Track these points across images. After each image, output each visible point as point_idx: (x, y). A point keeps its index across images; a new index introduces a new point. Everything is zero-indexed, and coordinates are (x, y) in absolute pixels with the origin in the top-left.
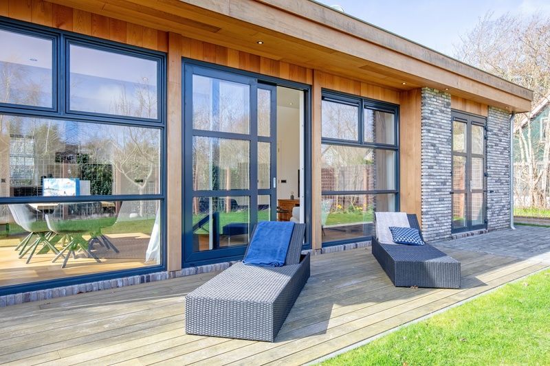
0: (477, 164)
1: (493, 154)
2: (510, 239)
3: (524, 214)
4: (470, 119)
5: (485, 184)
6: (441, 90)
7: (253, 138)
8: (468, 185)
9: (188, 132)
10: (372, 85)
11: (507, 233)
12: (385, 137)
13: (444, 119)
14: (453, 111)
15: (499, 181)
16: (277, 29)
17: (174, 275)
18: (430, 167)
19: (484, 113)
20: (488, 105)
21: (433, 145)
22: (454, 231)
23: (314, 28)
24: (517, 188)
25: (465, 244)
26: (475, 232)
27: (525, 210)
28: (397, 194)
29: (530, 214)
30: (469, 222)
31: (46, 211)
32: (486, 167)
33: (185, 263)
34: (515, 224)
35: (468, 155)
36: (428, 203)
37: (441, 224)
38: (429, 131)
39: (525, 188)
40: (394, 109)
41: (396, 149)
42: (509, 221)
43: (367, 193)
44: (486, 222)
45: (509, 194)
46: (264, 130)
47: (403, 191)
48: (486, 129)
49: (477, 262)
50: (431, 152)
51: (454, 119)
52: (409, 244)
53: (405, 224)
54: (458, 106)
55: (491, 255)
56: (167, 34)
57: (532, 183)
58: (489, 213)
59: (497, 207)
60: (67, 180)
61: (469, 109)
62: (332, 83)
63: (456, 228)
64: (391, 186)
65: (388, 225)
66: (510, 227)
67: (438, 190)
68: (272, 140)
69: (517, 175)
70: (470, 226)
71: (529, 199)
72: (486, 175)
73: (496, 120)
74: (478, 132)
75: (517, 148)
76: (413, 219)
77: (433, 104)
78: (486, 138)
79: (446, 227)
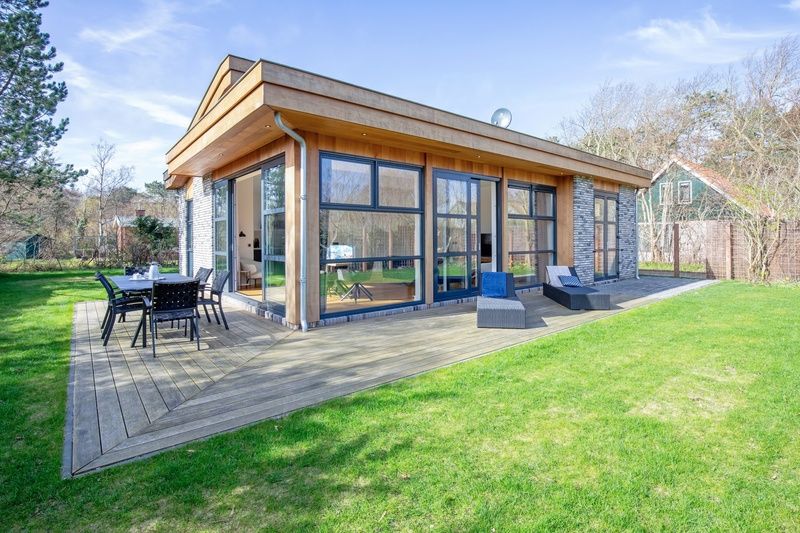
0: (612, 229)
1: (624, 221)
2: (636, 285)
3: (646, 268)
4: (607, 195)
5: (617, 244)
6: (587, 177)
7: (468, 217)
8: (605, 245)
9: (436, 215)
10: (539, 174)
11: (633, 282)
12: (545, 211)
13: (588, 197)
14: (595, 190)
15: (627, 241)
16: (495, 152)
17: (429, 306)
18: (580, 233)
19: (616, 190)
20: (620, 184)
21: (582, 217)
22: (596, 280)
23: (513, 148)
24: (641, 246)
25: (603, 288)
26: (611, 280)
27: (647, 264)
28: (555, 253)
29: (650, 268)
30: (606, 274)
31: (340, 267)
32: (618, 231)
33: (435, 300)
34: (640, 276)
35: (606, 222)
36: (579, 260)
37: (587, 275)
38: (579, 207)
39: (647, 245)
40: (553, 190)
41: (554, 219)
42: (634, 272)
43: (530, 252)
44: (618, 274)
45: (635, 251)
46: (474, 212)
47: (559, 251)
48: (618, 202)
49: (617, 298)
50: (580, 222)
51: (595, 196)
52: (573, 286)
53: (568, 273)
54: (598, 187)
55: (624, 295)
56: (425, 154)
57: (653, 241)
58: (620, 266)
59: (626, 261)
60: (345, 247)
61: (606, 188)
62: (514, 174)
63: (597, 278)
64: (550, 247)
65: (556, 274)
66: (635, 278)
67: (585, 250)
68: (478, 218)
69: (641, 235)
70: (607, 277)
71: (650, 255)
72: (618, 237)
73: (624, 195)
74: (612, 204)
75: (641, 212)
76: (572, 270)
77: (582, 186)
78: (618, 209)
79: (591, 277)
